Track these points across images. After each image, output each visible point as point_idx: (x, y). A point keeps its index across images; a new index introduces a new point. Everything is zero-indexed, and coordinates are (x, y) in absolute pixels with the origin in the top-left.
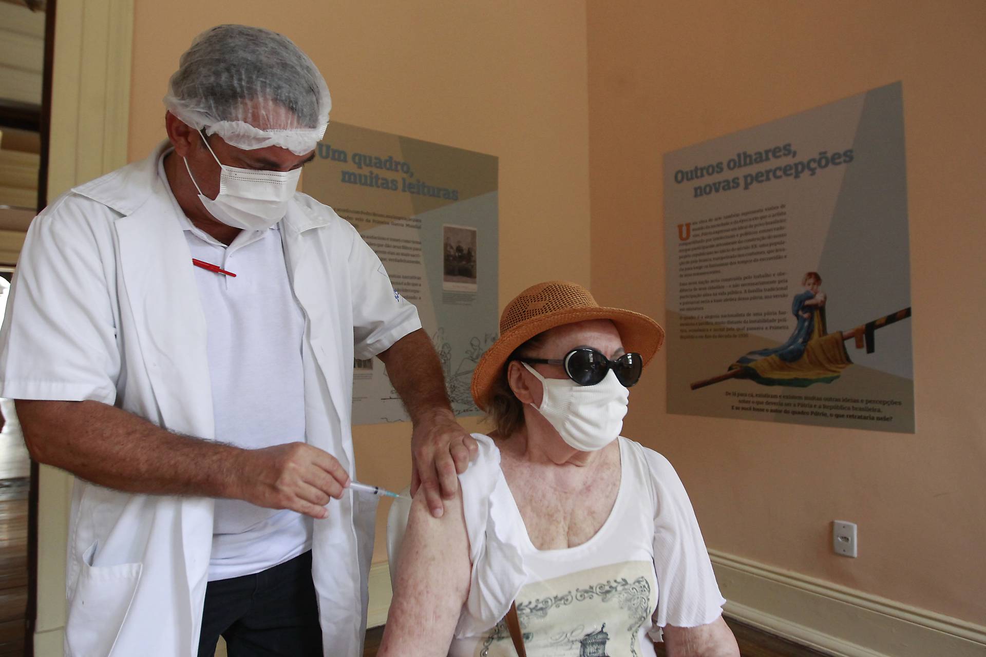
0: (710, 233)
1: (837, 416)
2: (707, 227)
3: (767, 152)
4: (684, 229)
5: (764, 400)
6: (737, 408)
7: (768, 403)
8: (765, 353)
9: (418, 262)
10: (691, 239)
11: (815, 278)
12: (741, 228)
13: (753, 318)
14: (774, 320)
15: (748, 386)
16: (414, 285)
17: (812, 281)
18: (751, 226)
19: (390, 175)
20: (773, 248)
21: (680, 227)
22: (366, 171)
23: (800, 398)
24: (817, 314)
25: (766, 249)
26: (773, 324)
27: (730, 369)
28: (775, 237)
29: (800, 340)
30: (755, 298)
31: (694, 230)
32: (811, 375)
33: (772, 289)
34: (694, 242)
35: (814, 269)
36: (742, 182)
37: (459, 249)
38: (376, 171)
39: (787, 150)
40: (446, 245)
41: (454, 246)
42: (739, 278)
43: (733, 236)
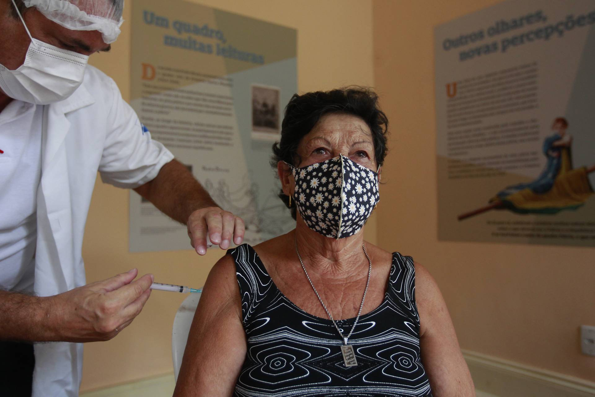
0: (473, 90)
2: (471, 85)
3: (522, 19)
4: (452, 89)
5: (520, 226)
6: (497, 235)
7: (523, 229)
8: (520, 187)
9: (229, 115)
10: (458, 96)
11: (563, 122)
13: (510, 159)
14: (527, 160)
15: (506, 215)
16: (228, 133)
17: (559, 125)
18: (507, 82)
19: (206, 41)
20: (527, 99)
21: (448, 86)
22: (185, 36)
23: (550, 223)
24: (564, 153)
25: (520, 101)
26: (526, 163)
27: (491, 201)
28: (528, 90)
29: (550, 175)
31: (461, 88)
32: (560, 204)
33: (526, 134)
34: (461, 98)
36: (500, 46)
37: (265, 105)
38: (194, 37)
39: (539, 16)
40: (255, 101)
41: (261, 101)
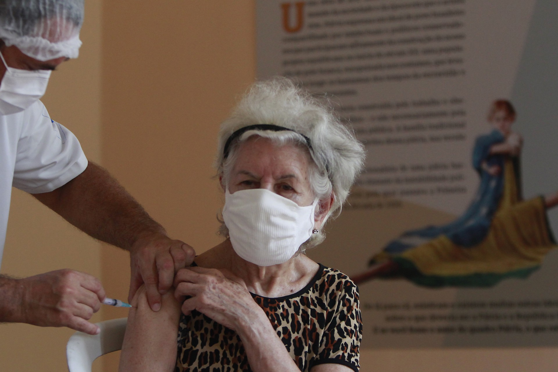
0: (340, 24)
1: (537, 329)
4: (293, 13)
5: (427, 312)
6: (384, 331)
7: (433, 318)
8: (429, 233)
10: (305, 32)
11: (507, 109)
12: (392, 19)
13: (410, 174)
14: (443, 179)
17: (501, 114)
18: (409, 17)
20: (444, 56)
21: (286, 7)
23: (482, 305)
24: (508, 168)
25: (432, 58)
26: (442, 185)
27: (372, 262)
28: (448, 38)
29: (484, 211)
30: (414, 140)
31: (311, 15)
33: (441, 126)
35: (505, 95)
42: (386, 106)
43: (378, 32)
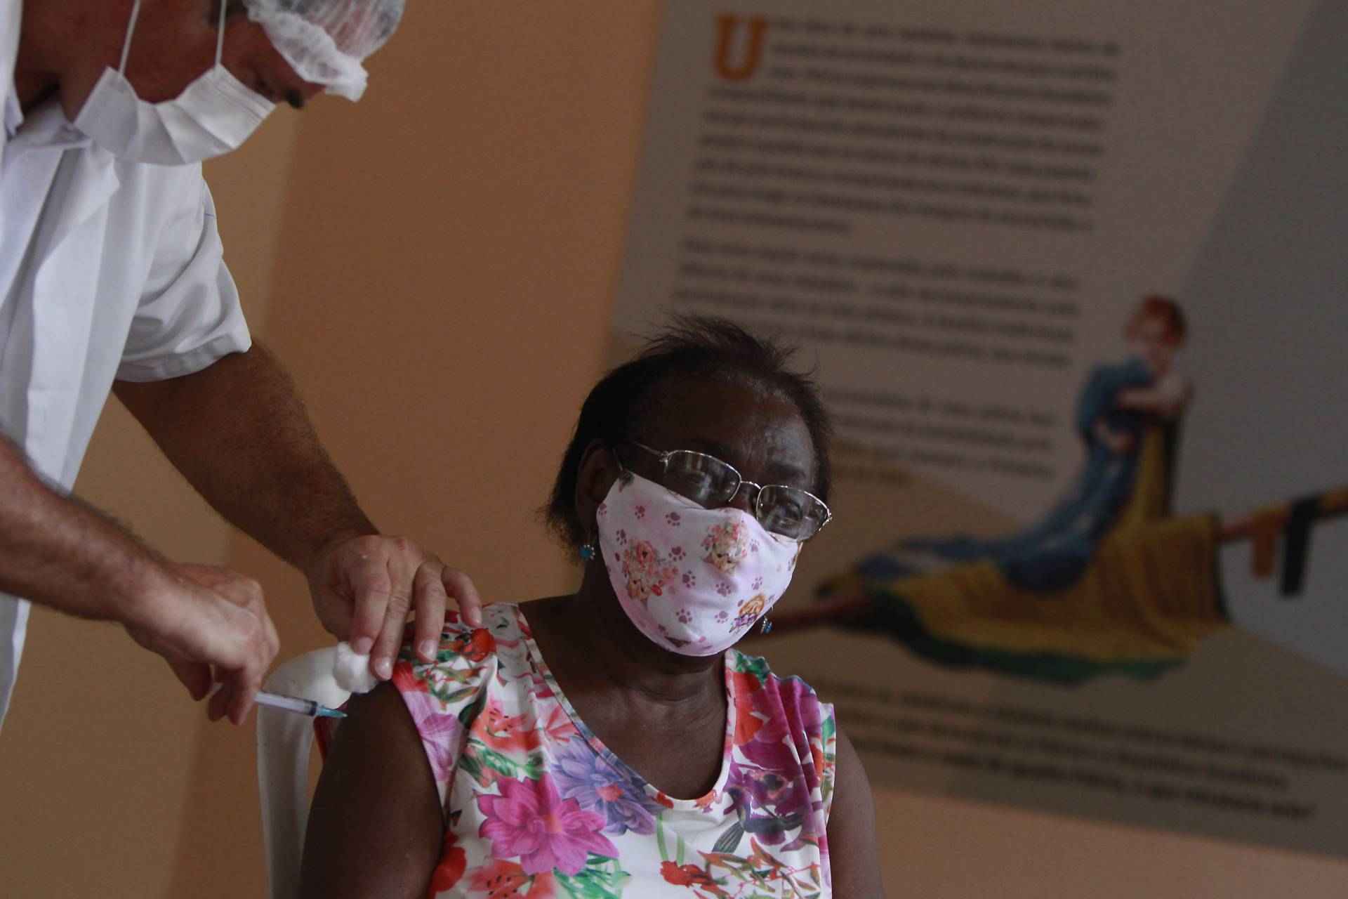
1: (1158, 792)
2: (832, 53)
4: (741, 38)
5: (927, 716)
7: (937, 730)
8: (957, 550)
10: (760, 81)
11: (1170, 318)
12: (954, 87)
14: (1005, 441)
17: (1155, 326)
18: (989, 90)
20: (1051, 184)
21: (727, 24)
23: (1049, 720)
24: (1151, 444)
25: (1025, 183)
27: (827, 589)
28: (1067, 148)
29: (1084, 523)
30: (956, 350)
31: (781, 49)
32: (1096, 645)
33: (1023, 330)
34: (773, 96)
35: (1169, 289)
42: (909, 267)
43: (918, 110)
